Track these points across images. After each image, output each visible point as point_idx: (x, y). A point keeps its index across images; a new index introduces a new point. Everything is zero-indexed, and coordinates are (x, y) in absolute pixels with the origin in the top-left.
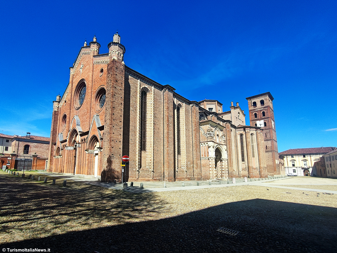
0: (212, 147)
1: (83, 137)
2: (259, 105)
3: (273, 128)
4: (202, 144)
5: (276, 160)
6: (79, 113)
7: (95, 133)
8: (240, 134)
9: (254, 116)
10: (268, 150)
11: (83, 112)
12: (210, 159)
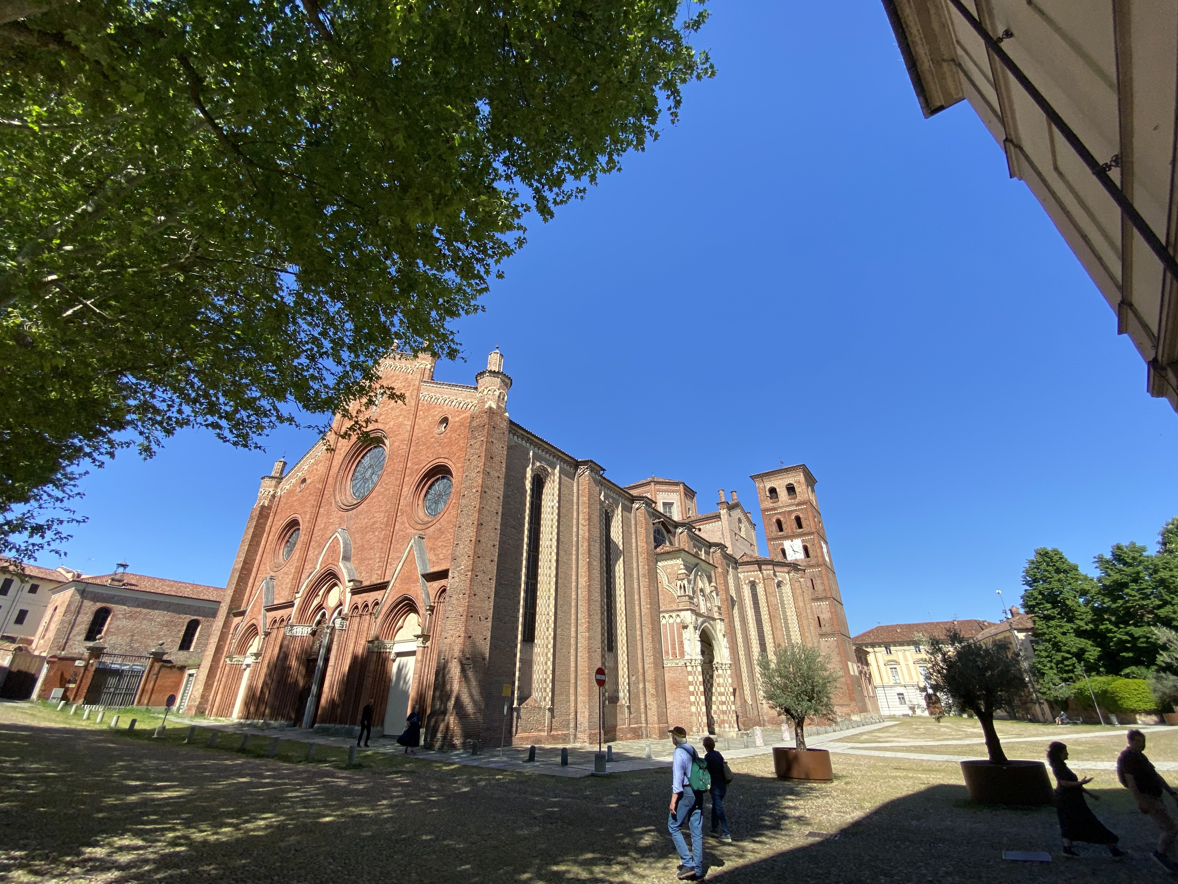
0: (691, 628)
1: (360, 599)
2: (783, 494)
3: (829, 564)
4: (664, 617)
5: (850, 664)
6: (352, 522)
7: (408, 590)
8: (750, 582)
9: (775, 527)
10: (824, 629)
11: (366, 520)
12: (688, 664)
